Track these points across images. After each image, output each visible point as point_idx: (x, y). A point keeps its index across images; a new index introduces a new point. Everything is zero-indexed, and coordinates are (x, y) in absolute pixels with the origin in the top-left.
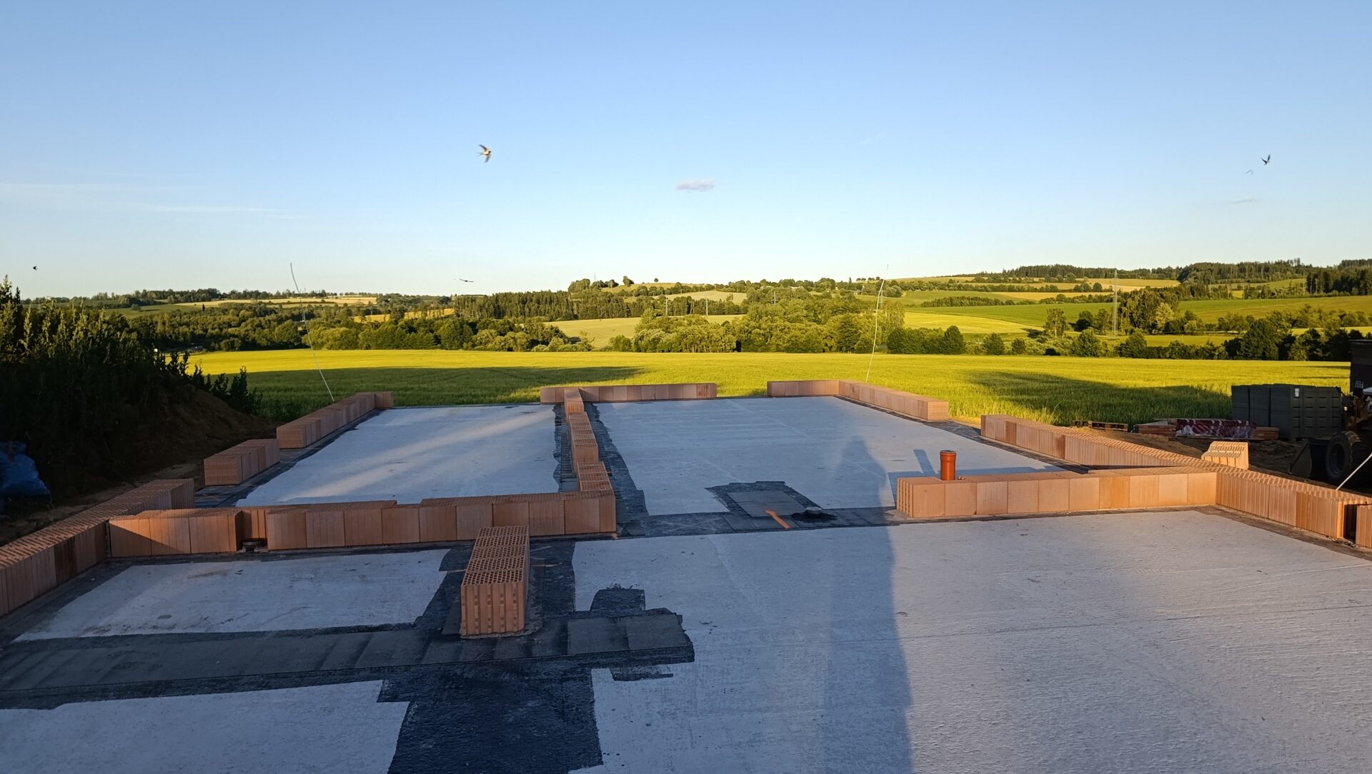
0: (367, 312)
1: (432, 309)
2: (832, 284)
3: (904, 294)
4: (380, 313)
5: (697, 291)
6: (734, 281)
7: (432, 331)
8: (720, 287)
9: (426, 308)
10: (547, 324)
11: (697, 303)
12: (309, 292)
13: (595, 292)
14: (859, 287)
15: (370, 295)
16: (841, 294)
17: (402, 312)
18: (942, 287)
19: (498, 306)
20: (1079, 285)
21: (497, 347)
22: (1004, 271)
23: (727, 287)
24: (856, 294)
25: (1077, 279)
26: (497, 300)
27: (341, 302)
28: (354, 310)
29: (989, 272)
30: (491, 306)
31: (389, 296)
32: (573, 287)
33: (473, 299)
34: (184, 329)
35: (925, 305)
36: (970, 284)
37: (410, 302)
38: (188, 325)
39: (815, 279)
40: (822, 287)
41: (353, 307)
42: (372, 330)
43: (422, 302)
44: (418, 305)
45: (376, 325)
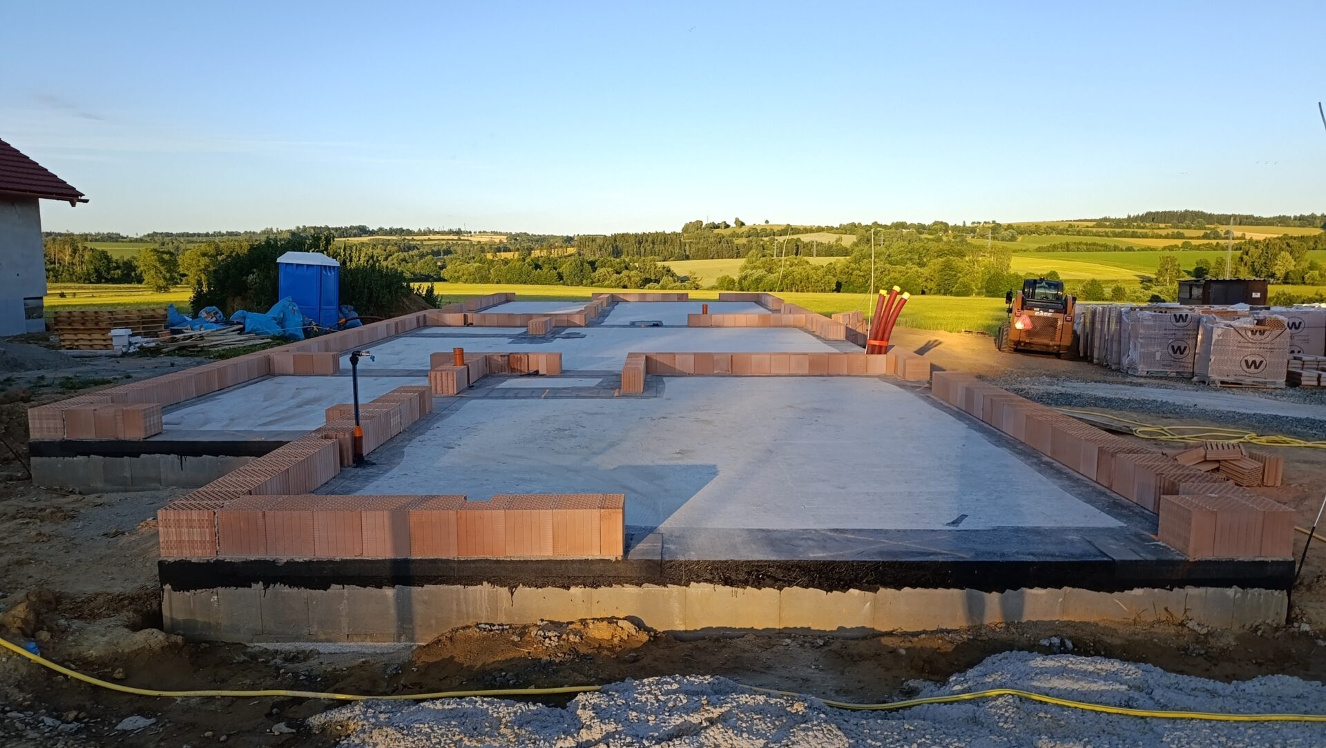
0: (499, 250)
1: (556, 248)
2: (945, 227)
3: (1020, 238)
4: (510, 251)
5: (807, 232)
6: (845, 223)
7: (555, 269)
8: (830, 229)
9: (550, 247)
10: (660, 264)
11: (806, 245)
12: (446, 229)
13: (707, 233)
14: (973, 230)
15: (501, 234)
16: (954, 238)
17: (530, 250)
18: (1060, 232)
19: (617, 246)
20: (1209, 232)
21: (613, 284)
22: (1129, 216)
23: (837, 228)
24: (969, 238)
25: (1207, 226)
26: (615, 240)
27: (474, 239)
28: (486, 248)
29: (1112, 217)
30: (610, 246)
31: (518, 235)
32: (686, 228)
33: (592, 239)
35: (1039, 250)
36: (1090, 229)
37: (537, 241)
39: (928, 222)
40: (935, 230)
41: (486, 244)
42: (502, 266)
43: (549, 241)
44: (544, 243)
45: (506, 262)
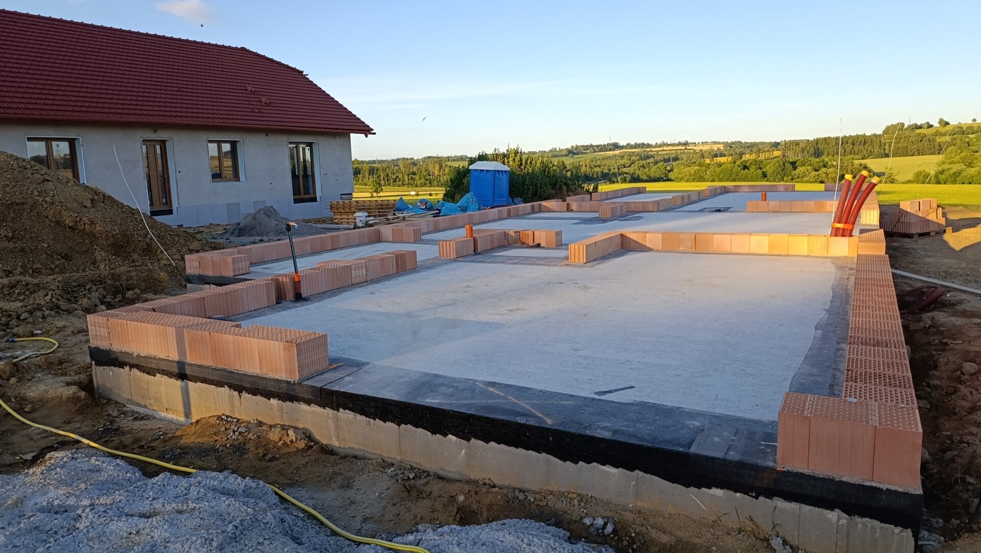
0: (716, 156)
1: (764, 152)
4: (724, 156)
7: (761, 168)
9: (759, 151)
10: (857, 162)
12: (677, 142)
13: (908, 133)
15: (719, 143)
17: (741, 155)
19: (818, 148)
21: (811, 180)
26: (817, 143)
27: (697, 148)
28: (706, 154)
30: (812, 149)
31: (733, 143)
32: (887, 130)
33: (797, 143)
34: (597, 169)
37: (749, 147)
38: (599, 166)
41: (706, 152)
42: (716, 169)
43: (757, 147)
44: (754, 149)
45: (720, 165)
